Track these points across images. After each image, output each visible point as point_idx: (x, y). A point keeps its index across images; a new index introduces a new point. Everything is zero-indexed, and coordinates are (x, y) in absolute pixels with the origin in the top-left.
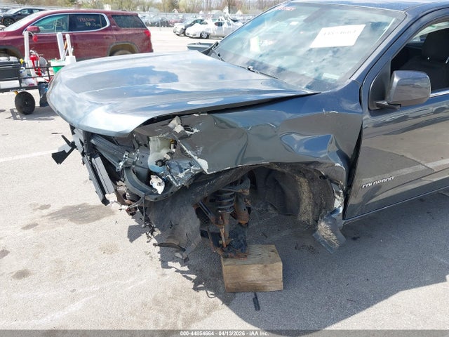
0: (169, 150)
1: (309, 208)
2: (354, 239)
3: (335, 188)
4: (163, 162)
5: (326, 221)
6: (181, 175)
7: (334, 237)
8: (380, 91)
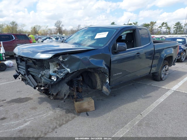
0: (57, 68)
1: (100, 84)
2: (115, 96)
3: (106, 76)
4: (55, 72)
5: (105, 86)
6: (62, 74)
7: (108, 90)
8: (114, 48)
